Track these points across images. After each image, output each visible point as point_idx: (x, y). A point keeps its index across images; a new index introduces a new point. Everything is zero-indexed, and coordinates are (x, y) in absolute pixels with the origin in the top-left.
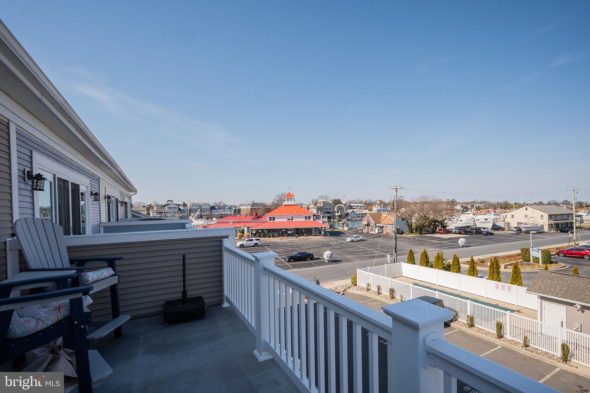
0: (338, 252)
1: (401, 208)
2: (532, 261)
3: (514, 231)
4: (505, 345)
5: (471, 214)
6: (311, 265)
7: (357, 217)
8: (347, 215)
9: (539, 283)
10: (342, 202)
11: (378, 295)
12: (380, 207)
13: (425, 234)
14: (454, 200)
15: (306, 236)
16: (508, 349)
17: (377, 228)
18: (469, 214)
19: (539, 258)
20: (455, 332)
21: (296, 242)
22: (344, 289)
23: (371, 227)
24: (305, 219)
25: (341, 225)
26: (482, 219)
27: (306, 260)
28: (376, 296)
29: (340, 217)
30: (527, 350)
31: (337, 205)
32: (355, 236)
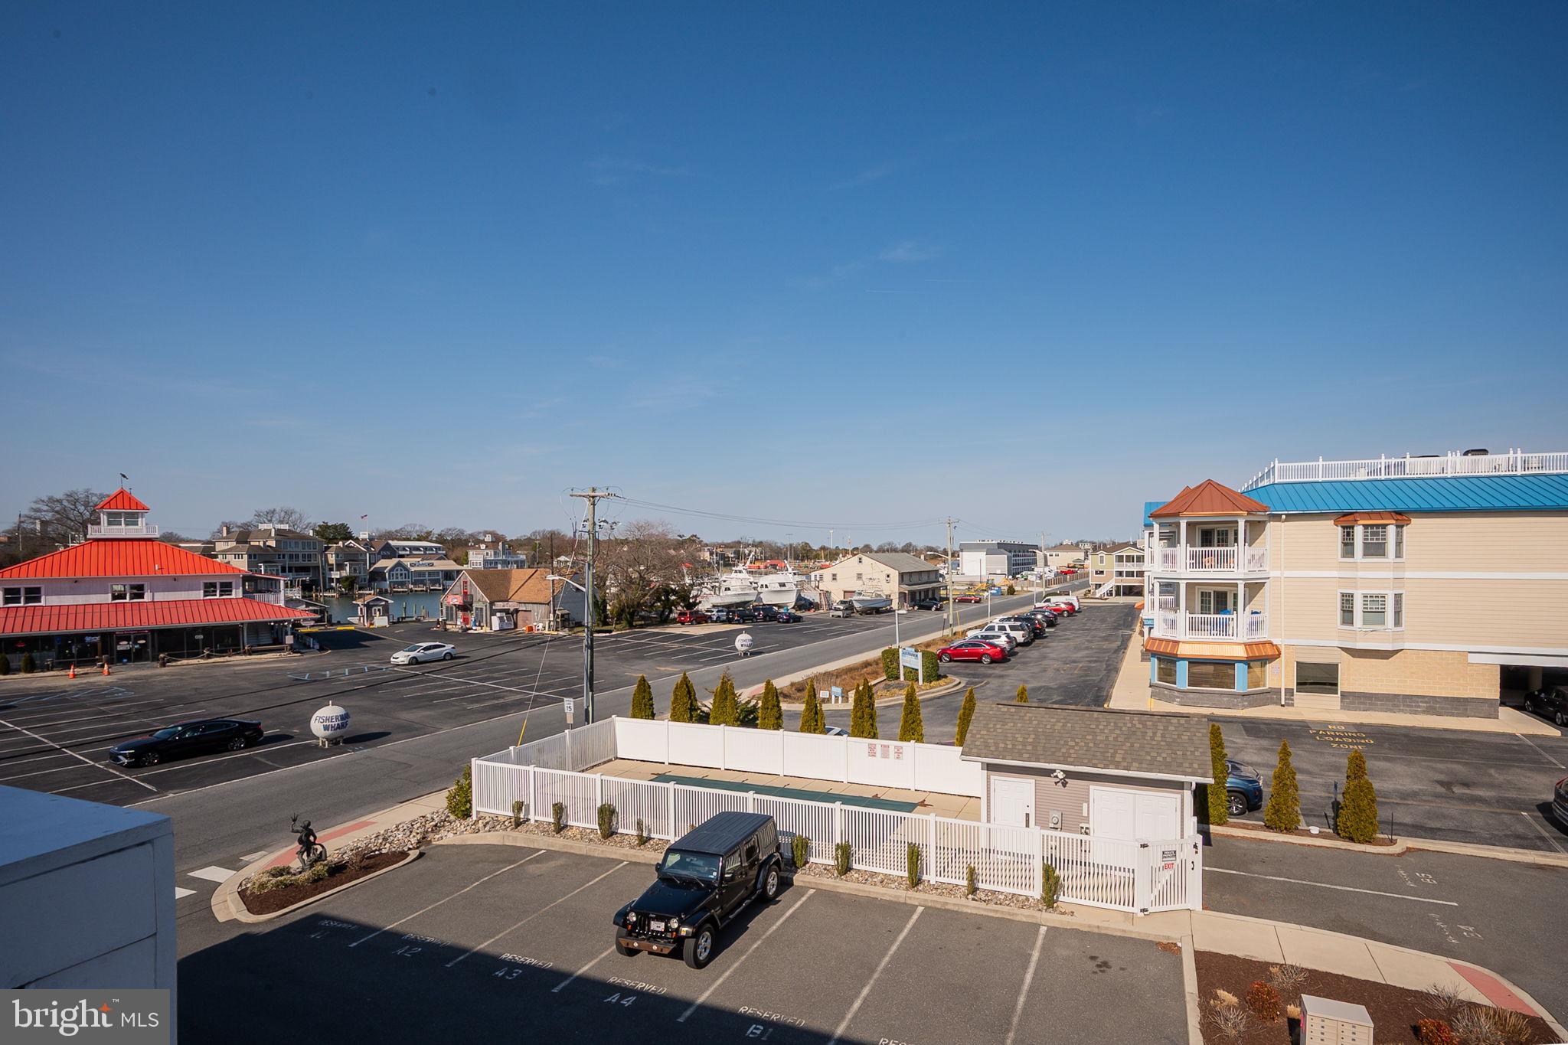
0: (366, 703)
1: (559, 556)
2: (902, 678)
3: (839, 609)
4: (931, 901)
5: (744, 571)
6: (253, 767)
7: (415, 583)
8: (377, 576)
9: (982, 732)
10: (355, 535)
11: (559, 835)
12: (495, 553)
13: (641, 626)
14: (695, 536)
15: (209, 657)
16: (938, 909)
17: (498, 614)
18: (740, 572)
19: (917, 670)
20: (809, 898)
21: (160, 682)
22: (419, 837)
23: (477, 615)
24: (205, 592)
25: (361, 609)
26: (773, 585)
27: (228, 751)
28: (551, 840)
29: (350, 582)
30: (976, 900)
31: (337, 543)
32: (425, 645)
